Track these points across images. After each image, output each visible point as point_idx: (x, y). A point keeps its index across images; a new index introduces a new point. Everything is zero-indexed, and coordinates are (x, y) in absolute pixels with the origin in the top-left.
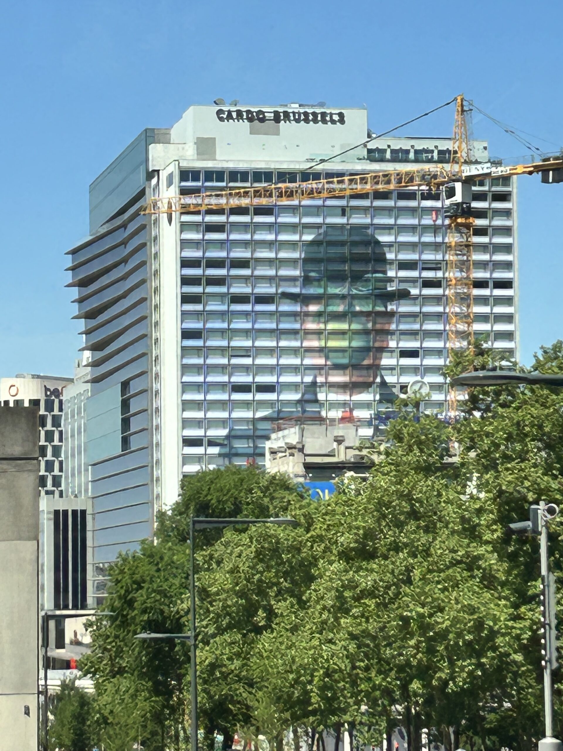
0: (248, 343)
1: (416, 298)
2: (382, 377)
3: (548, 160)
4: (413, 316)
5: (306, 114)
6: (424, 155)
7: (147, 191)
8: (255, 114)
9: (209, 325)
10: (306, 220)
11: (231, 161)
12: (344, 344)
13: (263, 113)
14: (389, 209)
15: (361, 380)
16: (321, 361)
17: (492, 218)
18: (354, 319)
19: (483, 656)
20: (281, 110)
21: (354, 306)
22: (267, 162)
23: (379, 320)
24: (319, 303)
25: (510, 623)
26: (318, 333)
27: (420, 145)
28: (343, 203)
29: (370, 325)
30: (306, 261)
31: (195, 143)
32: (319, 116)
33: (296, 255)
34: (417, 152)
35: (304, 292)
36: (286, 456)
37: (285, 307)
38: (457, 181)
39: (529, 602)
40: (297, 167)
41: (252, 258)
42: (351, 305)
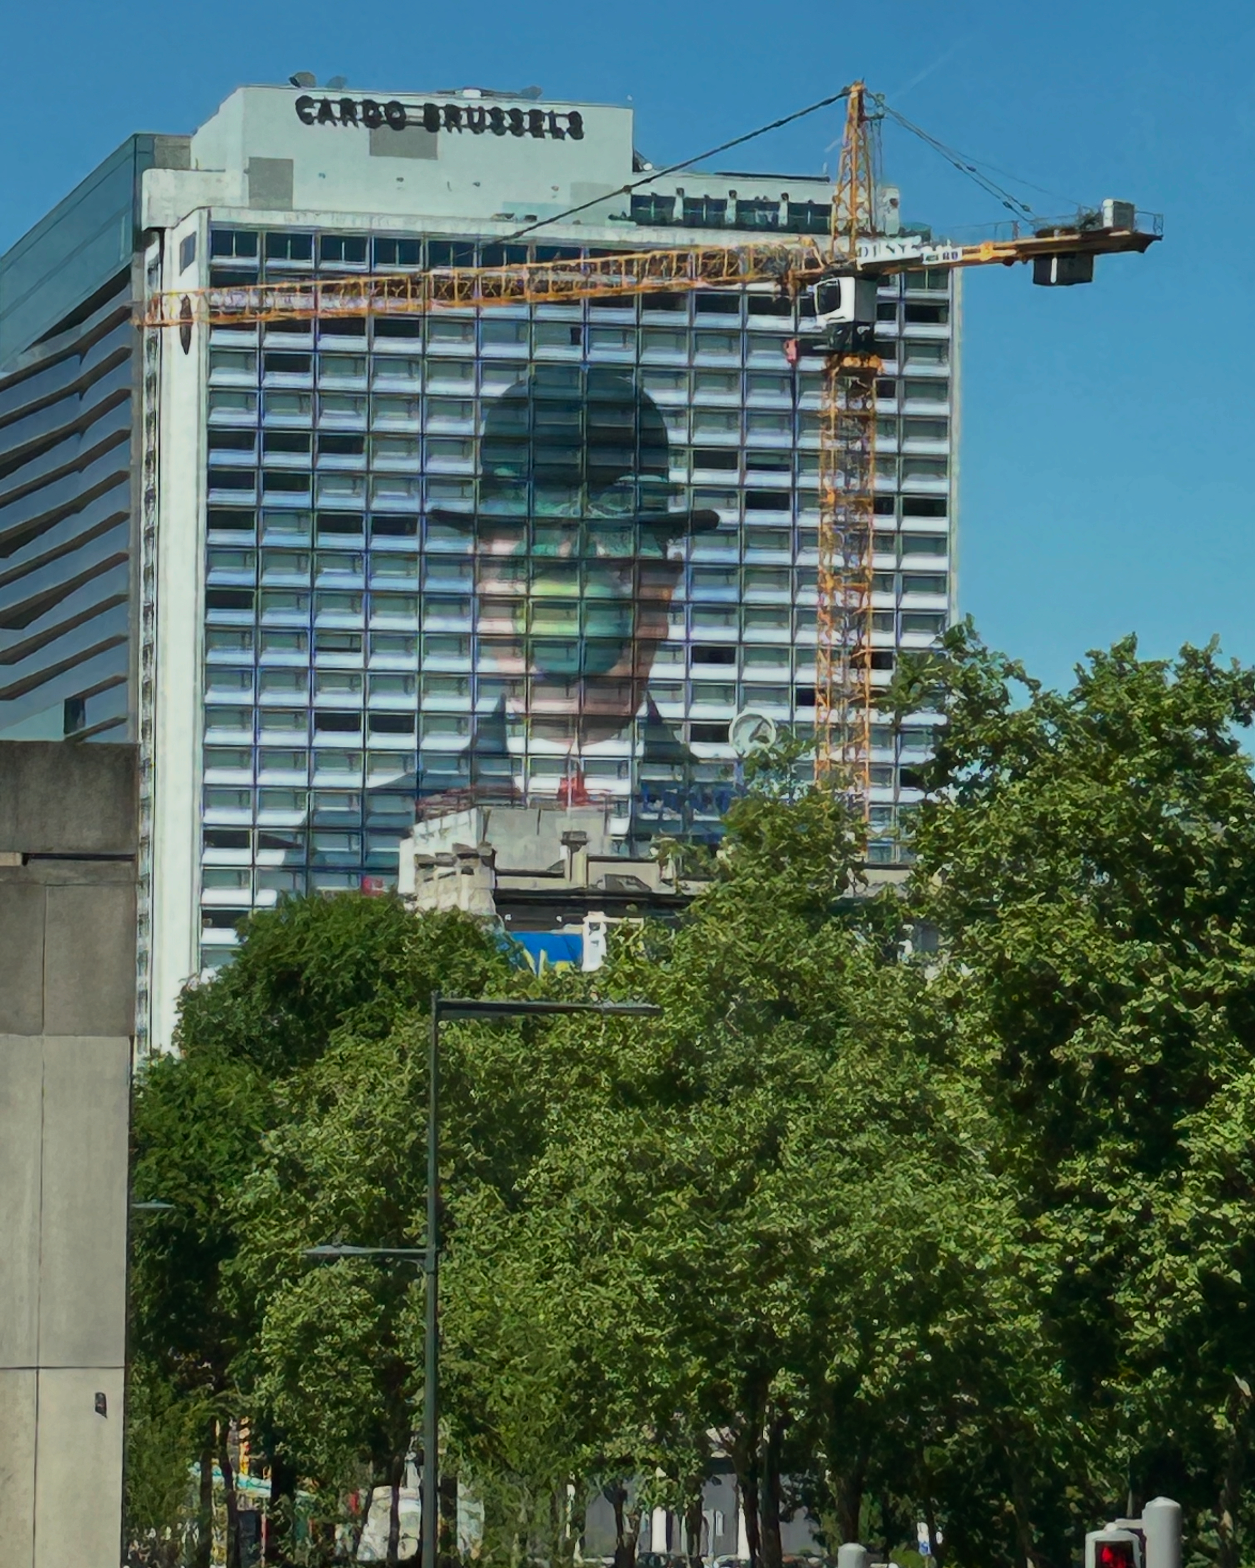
0: (356, 622)
1: (730, 532)
2: (652, 705)
3: (1049, 232)
4: (725, 571)
5: (496, 113)
6: (758, 213)
7: (135, 273)
8: (382, 109)
9: (268, 580)
10: (491, 350)
11: (326, 212)
12: (571, 629)
13: (400, 107)
14: (678, 332)
15: (603, 709)
16: (517, 666)
17: (906, 359)
18: (591, 574)
19: (935, 1321)
20: (440, 102)
21: (594, 545)
22: (409, 217)
23: (649, 579)
24: (517, 537)
25: (1016, 1250)
26: (513, 604)
27: (749, 191)
28: (575, 314)
29: (627, 589)
30: (489, 441)
31: (246, 172)
32: (527, 118)
33: (466, 428)
34: (742, 206)
35: (482, 510)
36: (454, 873)
37: (438, 545)
38: (846, 273)
39: (1058, 1206)
40: (473, 230)
41: (368, 432)
42: (586, 544)
